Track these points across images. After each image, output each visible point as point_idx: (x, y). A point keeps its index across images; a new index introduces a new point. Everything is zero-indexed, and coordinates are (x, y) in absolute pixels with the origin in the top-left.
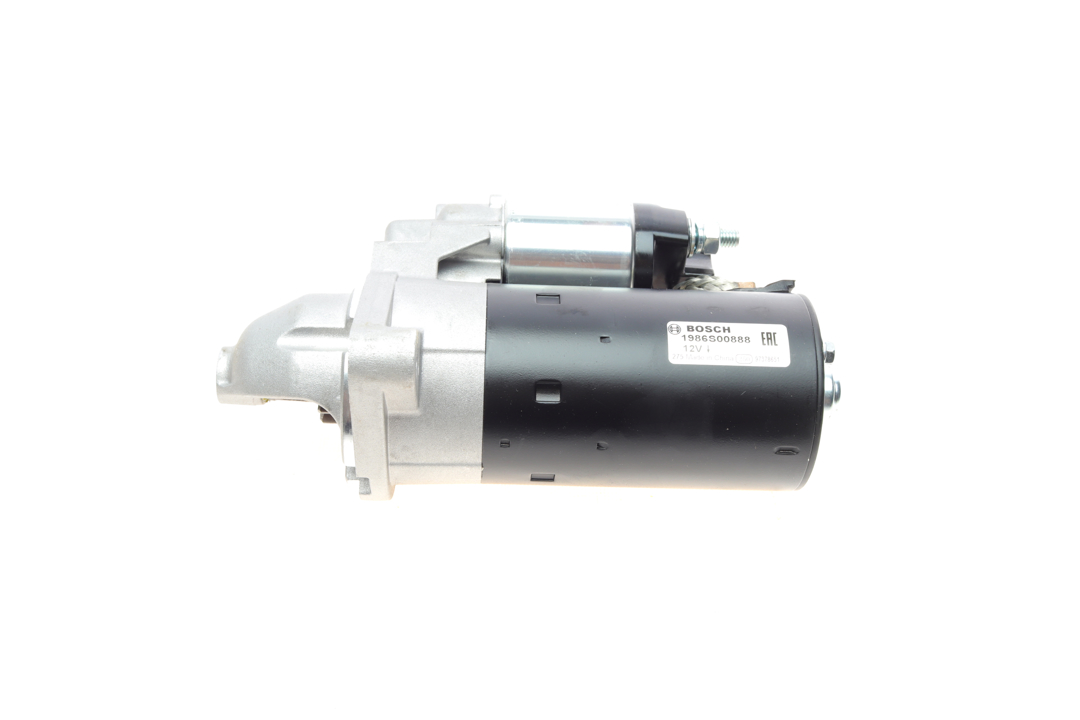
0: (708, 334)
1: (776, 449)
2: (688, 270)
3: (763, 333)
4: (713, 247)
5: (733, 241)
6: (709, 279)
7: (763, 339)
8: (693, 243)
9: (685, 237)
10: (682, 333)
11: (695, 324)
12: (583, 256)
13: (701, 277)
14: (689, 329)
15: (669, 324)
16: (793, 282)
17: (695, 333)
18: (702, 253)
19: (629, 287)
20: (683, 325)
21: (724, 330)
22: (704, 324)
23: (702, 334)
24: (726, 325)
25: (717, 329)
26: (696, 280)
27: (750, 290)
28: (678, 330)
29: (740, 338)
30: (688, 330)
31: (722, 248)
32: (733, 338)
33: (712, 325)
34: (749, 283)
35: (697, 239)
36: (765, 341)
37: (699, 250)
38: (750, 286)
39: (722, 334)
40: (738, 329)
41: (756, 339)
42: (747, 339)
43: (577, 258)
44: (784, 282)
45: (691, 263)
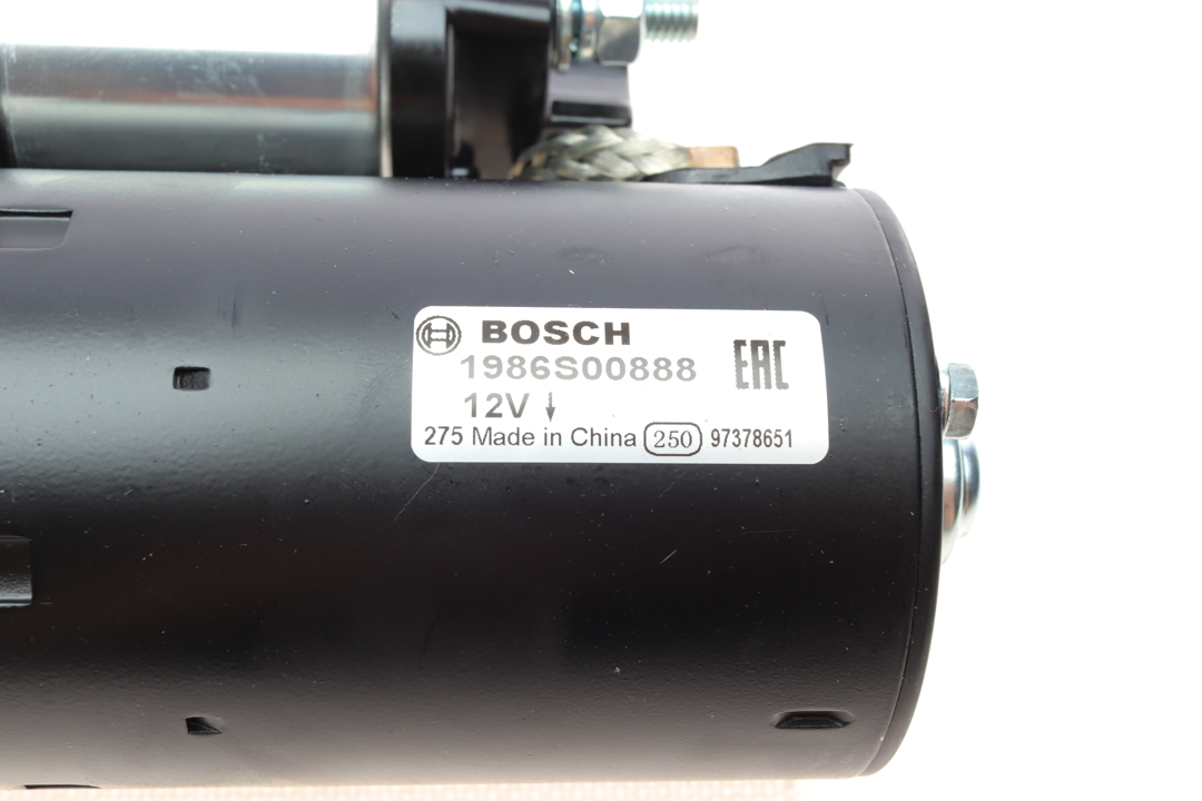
0: (555, 352)
1: (777, 717)
2: (560, 107)
3: (739, 344)
4: (624, 47)
5: (682, 25)
6: (610, 137)
7: (740, 364)
8: (566, 31)
9: (540, 14)
10: (464, 349)
11: (509, 315)
12: (232, 72)
13: (587, 133)
14: (491, 331)
15: (421, 316)
16: (847, 147)
17: (509, 348)
18: (596, 59)
19: (374, 171)
20: (470, 318)
21: (610, 332)
22: (541, 315)
23: (529, 352)
24: (617, 316)
25: (586, 333)
26: (574, 139)
27: (720, 178)
28: (452, 334)
29: (662, 364)
30: (486, 338)
31: (649, 45)
32: (639, 363)
33: (571, 316)
34: (720, 151)
35: (578, 19)
36: (748, 373)
37: (587, 53)
38: (724, 163)
39: (601, 350)
40: (656, 328)
41: (717, 363)
42: (687, 364)
43: (214, 78)
44: (819, 148)
45: (562, 87)
